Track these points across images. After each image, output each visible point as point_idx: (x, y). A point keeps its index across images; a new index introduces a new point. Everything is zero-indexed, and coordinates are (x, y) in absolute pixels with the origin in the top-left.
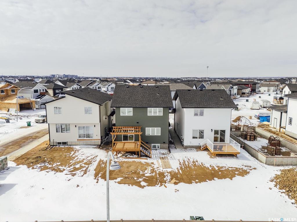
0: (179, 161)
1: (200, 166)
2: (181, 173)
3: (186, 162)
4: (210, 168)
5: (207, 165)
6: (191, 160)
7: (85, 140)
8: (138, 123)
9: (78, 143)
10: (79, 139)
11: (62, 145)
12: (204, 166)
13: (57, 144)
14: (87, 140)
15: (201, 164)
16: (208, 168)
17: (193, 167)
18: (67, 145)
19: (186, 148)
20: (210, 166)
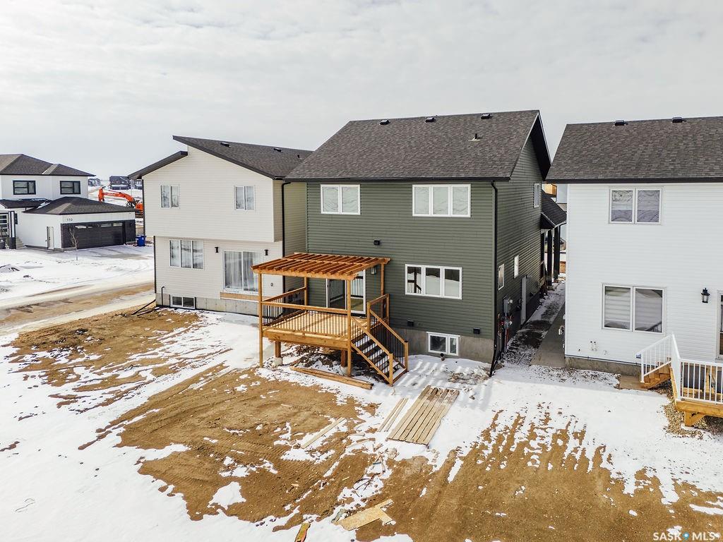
0: (496, 418)
1: (584, 461)
2: (451, 479)
3: (526, 428)
4: (630, 488)
5: (624, 467)
6: (557, 424)
7: (241, 296)
8: (378, 243)
9: (222, 305)
10: (225, 291)
11: (182, 306)
12: (604, 464)
13: (172, 302)
14: (246, 297)
15: (590, 454)
16: (620, 483)
17: (535, 462)
18: (196, 309)
19: (574, 366)
20: (641, 475)
